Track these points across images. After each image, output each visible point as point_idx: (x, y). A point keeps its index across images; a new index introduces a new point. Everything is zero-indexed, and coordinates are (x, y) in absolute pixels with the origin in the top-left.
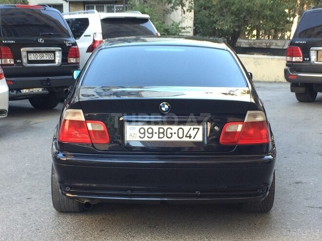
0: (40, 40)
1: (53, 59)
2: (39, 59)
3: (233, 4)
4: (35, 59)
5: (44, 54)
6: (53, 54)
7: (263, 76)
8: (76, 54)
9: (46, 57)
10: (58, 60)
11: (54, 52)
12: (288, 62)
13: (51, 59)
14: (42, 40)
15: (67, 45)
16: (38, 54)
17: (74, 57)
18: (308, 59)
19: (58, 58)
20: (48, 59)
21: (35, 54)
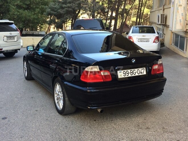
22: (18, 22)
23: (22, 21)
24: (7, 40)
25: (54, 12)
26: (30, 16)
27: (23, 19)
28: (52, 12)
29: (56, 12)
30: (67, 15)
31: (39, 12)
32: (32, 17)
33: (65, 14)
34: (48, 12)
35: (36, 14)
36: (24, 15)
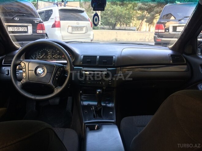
0: (16, 19)
1: (27, 30)
2: (16, 30)
3: (115, 13)
4: (13, 30)
5: (20, 28)
6: (26, 28)
7: (131, 39)
8: (42, 28)
9: (21, 29)
10: (30, 31)
11: (27, 26)
12: (156, 32)
13: (25, 30)
14: (17, 19)
15: (36, 22)
16: (15, 28)
17: (41, 30)
18: (168, 31)
19: (30, 30)
20: (22, 30)
21: (13, 27)
22: (111, 17)
23: (115, 17)
24: (73, 30)
25: (144, 6)
26: (122, 12)
27: (115, 15)
28: (143, 6)
29: (147, 6)
30: (157, 8)
31: (131, 8)
32: (124, 12)
33: (155, 7)
34: (139, 6)
35: (128, 9)
36: (116, 10)
